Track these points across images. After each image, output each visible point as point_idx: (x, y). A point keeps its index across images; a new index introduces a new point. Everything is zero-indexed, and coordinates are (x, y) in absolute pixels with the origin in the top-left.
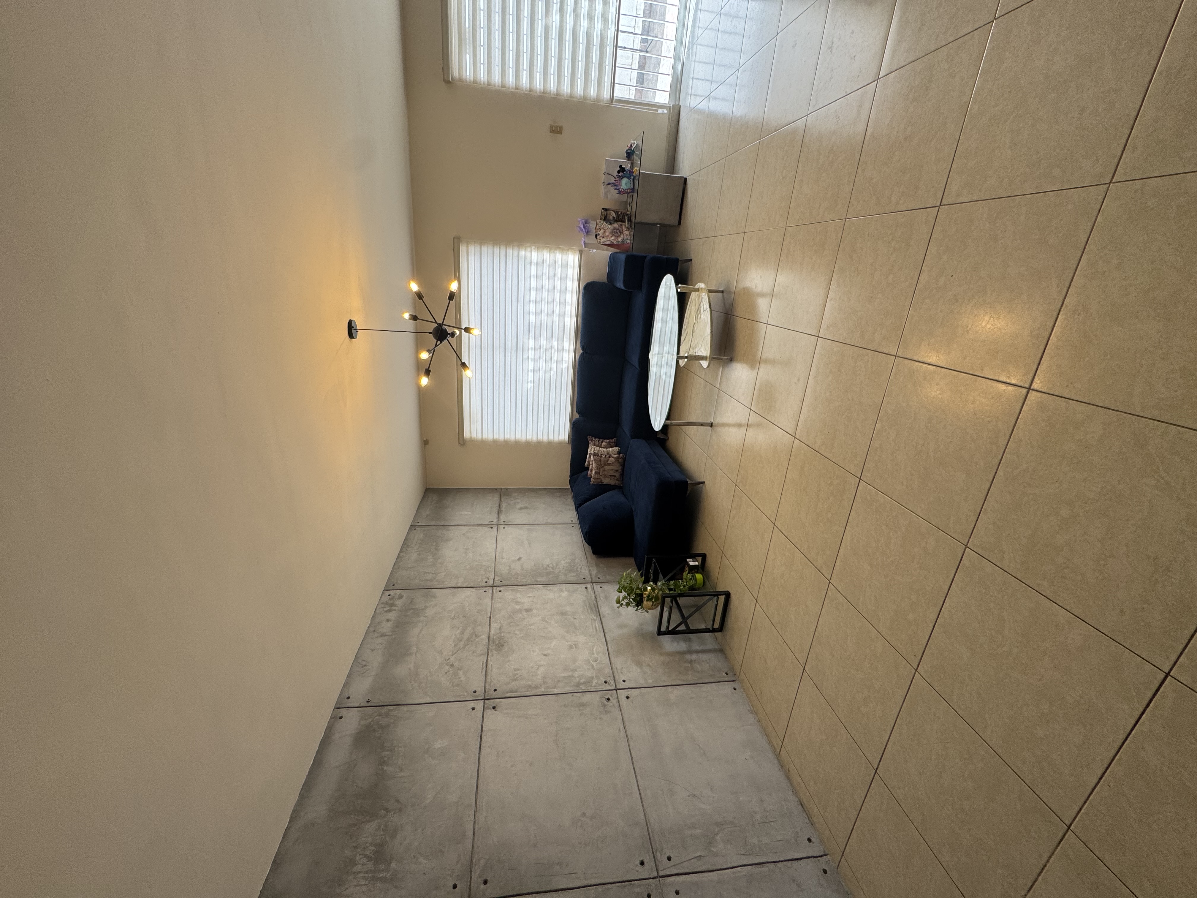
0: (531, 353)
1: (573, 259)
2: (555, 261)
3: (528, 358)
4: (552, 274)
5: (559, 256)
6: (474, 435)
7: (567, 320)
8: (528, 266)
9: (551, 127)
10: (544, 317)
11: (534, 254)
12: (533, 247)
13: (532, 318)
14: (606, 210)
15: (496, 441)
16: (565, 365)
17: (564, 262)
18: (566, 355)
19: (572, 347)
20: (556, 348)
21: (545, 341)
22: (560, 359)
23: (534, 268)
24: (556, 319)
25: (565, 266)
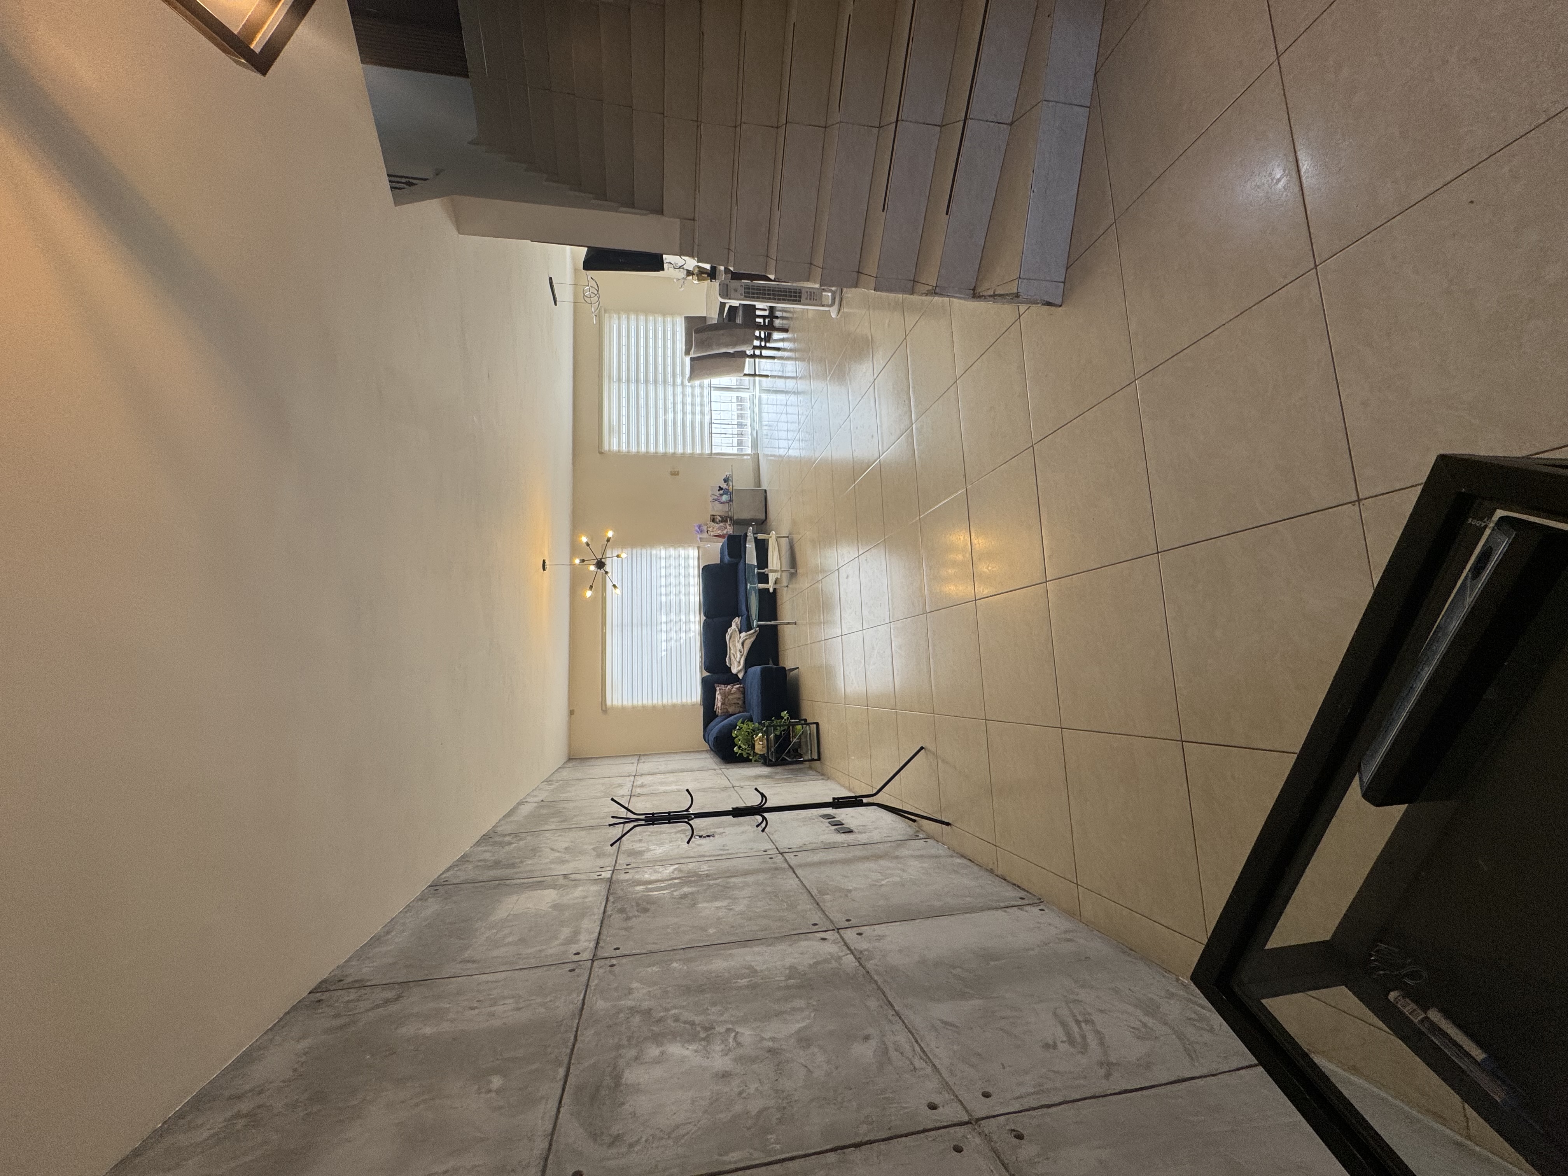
0: (664, 627)
1: (693, 553)
2: (679, 556)
3: (661, 631)
4: (677, 564)
5: (682, 552)
6: (615, 703)
7: (692, 597)
8: (658, 561)
9: (671, 472)
10: (673, 597)
11: (663, 553)
12: (662, 547)
13: (663, 598)
14: (713, 515)
15: (636, 707)
16: (692, 634)
17: (686, 556)
18: (692, 626)
19: (698, 619)
20: (684, 620)
21: (675, 616)
22: (688, 629)
23: (663, 561)
24: (683, 597)
25: (687, 558)
